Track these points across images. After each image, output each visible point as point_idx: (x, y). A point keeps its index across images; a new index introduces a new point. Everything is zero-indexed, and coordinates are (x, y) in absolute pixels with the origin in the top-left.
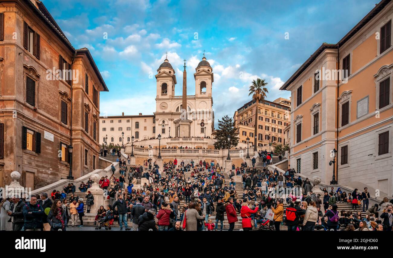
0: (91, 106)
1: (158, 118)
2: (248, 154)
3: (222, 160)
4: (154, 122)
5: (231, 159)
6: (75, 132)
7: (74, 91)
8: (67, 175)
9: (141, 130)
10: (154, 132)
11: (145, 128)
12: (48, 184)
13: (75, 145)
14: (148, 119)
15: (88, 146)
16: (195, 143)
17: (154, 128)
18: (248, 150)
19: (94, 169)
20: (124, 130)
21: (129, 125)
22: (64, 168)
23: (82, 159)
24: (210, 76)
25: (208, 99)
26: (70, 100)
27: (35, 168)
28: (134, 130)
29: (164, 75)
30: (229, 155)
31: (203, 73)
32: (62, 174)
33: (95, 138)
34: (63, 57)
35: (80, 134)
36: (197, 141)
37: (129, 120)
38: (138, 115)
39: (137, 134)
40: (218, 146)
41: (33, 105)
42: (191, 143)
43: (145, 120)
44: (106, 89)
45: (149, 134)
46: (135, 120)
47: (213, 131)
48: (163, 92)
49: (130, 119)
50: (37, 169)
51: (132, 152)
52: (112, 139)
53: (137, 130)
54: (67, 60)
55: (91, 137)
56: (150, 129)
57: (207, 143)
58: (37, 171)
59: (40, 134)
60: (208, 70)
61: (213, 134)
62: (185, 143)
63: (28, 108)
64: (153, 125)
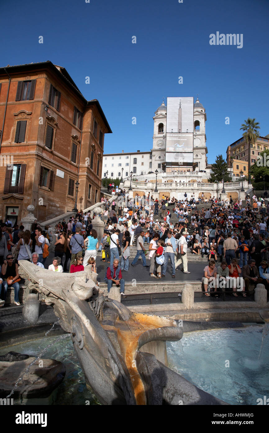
0: (96, 147)
1: (154, 154)
2: (243, 187)
3: (216, 193)
4: (151, 158)
5: (226, 192)
6: (82, 169)
7: (83, 135)
8: (73, 208)
9: (138, 166)
10: (151, 166)
11: (143, 164)
12: (57, 216)
13: (81, 180)
14: (145, 155)
15: (92, 182)
16: (189, 177)
17: (151, 163)
18: (242, 184)
19: (96, 202)
20: (123, 166)
21: (128, 161)
22: (70, 201)
23: (87, 193)
24: (204, 116)
25: (201, 136)
26: (80, 142)
27: (47, 202)
28: (132, 165)
29: (161, 116)
30: (223, 188)
31: (197, 113)
32: (69, 207)
33: (98, 174)
34: (77, 108)
35: (86, 171)
36: (192, 175)
37: (128, 157)
38: (136, 152)
39: (135, 169)
40: (211, 181)
41: (50, 148)
42: (186, 177)
43: (143, 156)
44: (110, 131)
45: (146, 169)
46: (133, 157)
47: (206, 165)
48: (160, 131)
49: (129, 156)
50: (49, 202)
51: (131, 186)
52: (112, 174)
53: (135, 165)
54: (80, 110)
55: (94, 173)
56: (147, 164)
57: (201, 177)
58: (49, 204)
59: (53, 172)
60: (202, 111)
61: (207, 168)
62: (180, 177)
63: (47, 150)
64: (150, 161)
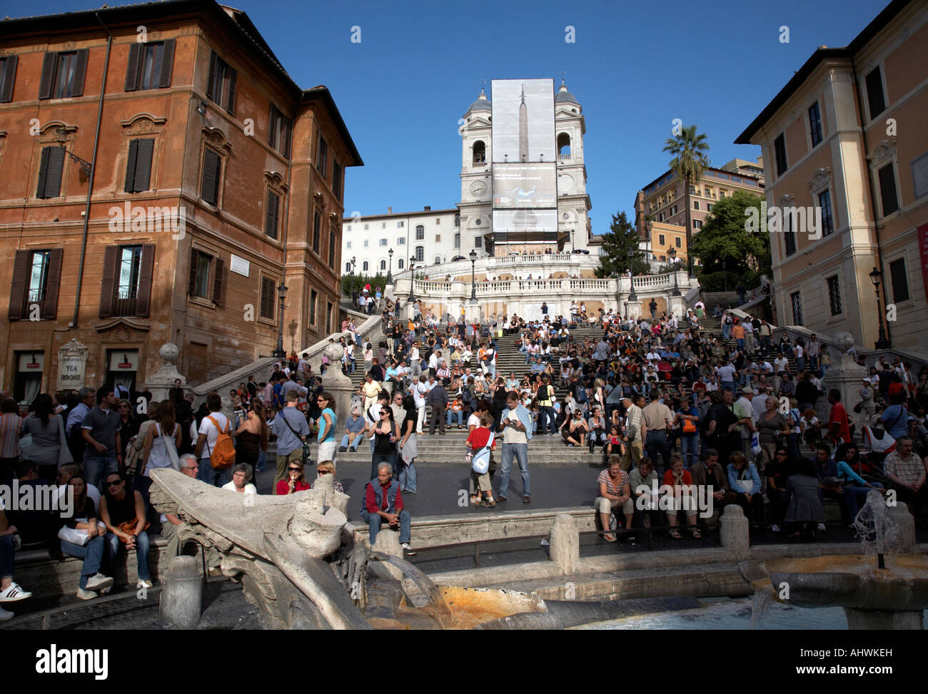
0: (326, 200)
1: (466, 214)
2: (676, 285)
3: (616, 302)
4: (457, 223)
5: (638, 298)
6: (292, 254)
7: (294, 171)
8: (272, 349)
9: (428, 243)
10: (458, 244)
11: (438, 238)
12: (233, 368)
13: (291, 280)
14: (443, 218)
15: (317, 283)
16: (551, 265)
17: (458, 236)
18: (675, 278)
19: (329, 332)
20: (392, 243)
21: (402, 232)
22: (267, 332)
23: (306, 309)
24: (579, 122)
25: (575, 170)
26: (286, 189)
27: (209, 336)
28: (413, 243)
29: (478, 124)
30: (632, 289)
31: (563, 116)
32: (263, 347)
33: (332, 265)
34: (278, 106)
35: (303, 257)
36: (556, 261)
37: (402, 223)
38: (422, 210)
39: (420, 250)
40: (602, 273)
41: (214, 203)
42: (542, 266)
43: (438, 220)
44: (357, 162)
45: (447, 250)
46: (415, 222)
47: (589, 238)
48: (477, 160)
49: (405, 221)
50: (212, 336)
51: (412, 292)
52: (366, 266)
53: (420, 243)
54: (284, 111)
55: (323, 262)
56: (448, 240)
57: (578, 265)
58: (214, 340)
59: (222, 261)
60: (573, 110)
61: (591, 243)
62: (529, 266)
63: (205, 209)
64: (456, 230)
